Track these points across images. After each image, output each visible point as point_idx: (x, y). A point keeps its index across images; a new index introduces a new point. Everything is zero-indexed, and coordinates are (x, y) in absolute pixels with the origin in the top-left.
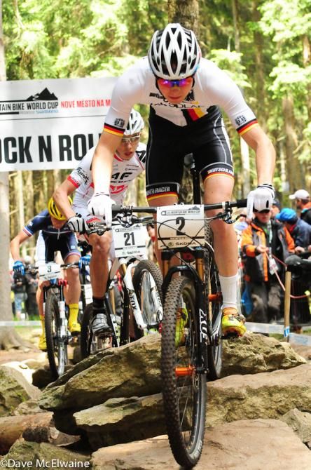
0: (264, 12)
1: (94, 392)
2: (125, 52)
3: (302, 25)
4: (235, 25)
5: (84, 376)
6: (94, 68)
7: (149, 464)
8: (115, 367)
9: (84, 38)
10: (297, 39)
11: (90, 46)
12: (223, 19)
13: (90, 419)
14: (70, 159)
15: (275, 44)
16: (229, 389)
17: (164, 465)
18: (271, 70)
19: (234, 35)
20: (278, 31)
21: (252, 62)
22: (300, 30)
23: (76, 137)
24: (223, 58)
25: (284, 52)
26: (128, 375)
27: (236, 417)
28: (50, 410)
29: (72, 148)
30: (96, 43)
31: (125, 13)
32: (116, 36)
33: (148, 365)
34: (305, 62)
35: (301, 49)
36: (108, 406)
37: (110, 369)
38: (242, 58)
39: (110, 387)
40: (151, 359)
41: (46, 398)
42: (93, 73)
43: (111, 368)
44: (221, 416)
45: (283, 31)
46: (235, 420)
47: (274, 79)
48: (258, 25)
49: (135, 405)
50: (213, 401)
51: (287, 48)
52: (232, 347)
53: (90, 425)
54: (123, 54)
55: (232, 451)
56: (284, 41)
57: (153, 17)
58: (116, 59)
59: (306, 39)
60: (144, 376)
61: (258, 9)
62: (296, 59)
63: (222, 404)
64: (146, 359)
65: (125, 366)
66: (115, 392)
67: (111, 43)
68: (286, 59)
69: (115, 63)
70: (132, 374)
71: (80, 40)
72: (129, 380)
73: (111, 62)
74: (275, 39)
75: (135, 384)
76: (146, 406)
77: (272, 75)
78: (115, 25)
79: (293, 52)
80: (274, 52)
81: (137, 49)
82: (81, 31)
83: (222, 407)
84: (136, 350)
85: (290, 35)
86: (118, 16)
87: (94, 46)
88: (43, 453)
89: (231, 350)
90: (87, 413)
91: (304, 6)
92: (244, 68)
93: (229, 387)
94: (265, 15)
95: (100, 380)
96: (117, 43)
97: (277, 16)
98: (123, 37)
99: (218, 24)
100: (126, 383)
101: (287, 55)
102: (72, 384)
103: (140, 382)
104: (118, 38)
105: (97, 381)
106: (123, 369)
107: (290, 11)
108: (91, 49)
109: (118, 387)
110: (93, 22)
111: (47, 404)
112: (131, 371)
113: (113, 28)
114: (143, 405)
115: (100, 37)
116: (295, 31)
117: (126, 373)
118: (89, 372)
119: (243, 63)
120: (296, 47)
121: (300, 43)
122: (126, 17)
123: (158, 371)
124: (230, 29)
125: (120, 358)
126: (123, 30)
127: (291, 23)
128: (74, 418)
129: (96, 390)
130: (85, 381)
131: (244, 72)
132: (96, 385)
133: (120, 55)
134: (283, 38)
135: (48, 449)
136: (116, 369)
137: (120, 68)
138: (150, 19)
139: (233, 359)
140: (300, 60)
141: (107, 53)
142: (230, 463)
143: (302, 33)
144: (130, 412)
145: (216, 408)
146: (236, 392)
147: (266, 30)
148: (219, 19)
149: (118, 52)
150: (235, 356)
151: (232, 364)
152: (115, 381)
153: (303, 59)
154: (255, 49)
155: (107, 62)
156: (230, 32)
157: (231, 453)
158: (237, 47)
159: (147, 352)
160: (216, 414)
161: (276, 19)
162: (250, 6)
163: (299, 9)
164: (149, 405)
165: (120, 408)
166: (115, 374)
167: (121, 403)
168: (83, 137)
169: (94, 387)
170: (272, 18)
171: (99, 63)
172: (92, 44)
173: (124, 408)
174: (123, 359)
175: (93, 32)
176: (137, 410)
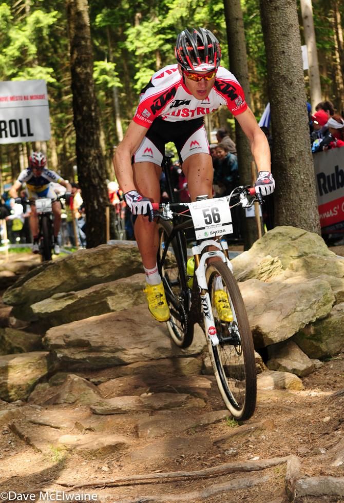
0: (129, 35)
1: (42, 291)
2: (35, 64)
3: (155, 43)
4: (110, 45)
5: (35, 281)
6: (14, 75)
7: (87, 336)
8: (56, 272)
9: (6, 55)
10: (151, 53)
11: (10, 61)
12: (100, 41)
13: (43, 308)
14: (6, 136)
15: (136, 57)
16: (136, 283)
17: (97, 336)
18: (135, 75)
19: (109, 52)
20: (139, 48)
21: (121, 70)
22: (154, 46)
23: (11, 121)
24: (103, 67)
25: (144, 62)
26: (65, 278)
27: (142, 302)
28: (10, 305)
29: (8, 129)
30: (15, 59)
31: (34, 37)
32: (29, 53)
33: (78, 270)
34: (158, 68)
35: (155, 60)
36: (54, 299)
37: (52, 275)
38: (115, 66)
39: (52, 287)
40: (80, 266)
41: (8, 297)
42: (14, 79)
43: (54, 274)
44: (132, 301)
45: (142, 47)
46: (141, 304)
47: (137, 80)
48: (125, 44)
49: (73, 297)
50: (125, 292)
51: (146, 59)
52: (134, 256)
53: (43, 312)
54: (34, 65)
55: (142, 324)
56: (143, 54)
57: (52, 40)
58: (30, 69)
59: (158, 53)
60: (76, 278)
61: (125, 33)
62: (152, 67)
63: (132, 294)
64: (77, 266)
65: (63, 272)
66: (57, 289)
67: (25, 58)
68: (146, 67)
69: (28, 73)
70: (67, 277)
71: (4, 57)
72: (66, 281)
73: (26, 71)
74: (137, 53)
75: (70, 284)
76: (80, 298)
77: (136, 77)
78: (27, 46)
79: (150, 62)
80: (137, 63)
81: (42, 63)
82: (4, 50)
83: (132, 295)
84: (70, 261)
85: (146, 50)
86: (30, 40)
87: (13, 61)
88: (8, 335)
89: (133, 258)
90: (40, 305)
91: (156, 30)
92: (116, 74)
93: (135, 282)
94: (130, 37)
95: (45, 282)
96: (30, 58)
97: (138, 37)
98: (34, 54)
99: (97, 44)
100: (63, 284)
101: (145, 64)
102: (27, 286)
103: (74, 282)
104: (30, 55)
105: (44, 283)
106: (61, 273)
107: (147, 34)
108: (12, 63)
109: (58, 287)
110: (12, 44)
111: (9, 301)
112: (67, 275)
113: (26, 48)
114: (79, 297)
115: (17, 54)
116: (150, 48)
117: (63, 277)
118: (38, 277)
119: (116, 70)
120: (151, 58)
121: (154, 56)
122: (34, 40)
123: (85, 274)
124: (105, 47)
125: (59, 267)
126: (33, 49)
127: (147, 42)
128: (31, 309)
129: (43, 289)
130: (36, 284)
131: (117, 76)
132: (43, 285)
133: (31, 67)
134: (143, 53)
135: (12, 331)
136: (56, 275)
137: (32, 76)
138: (50, 42)
139: (135, 263)
140: (154, 67)
141: (22, 65)
142: (141, 332)
143: (155, 48)
144: (70, 302)
145: (127, 296)
146: (141, 284)
147: (131, 48)
148: (97, 41)
149: (30, 65)
150: (136, 261)
151: (134, 267)
152: (56, 282)
153: (156, 67)
154: (123, 61)
155: (23, 71)
156: (106, 50)
157: (142, 326)
158: (111, 59)
159: (78, 261)
160: (128, 300)
161: (137, 39)
162: (118, 31)
163: (152, 32)
164: (83, 297)
165: (63, 300)
166: (55, 278)
167: (63, 297)
168: (15, 121)
169: (42, 287)
170: (135, 39)
171: (18, 72)
172: (12, 59)
173: (66, 300)
174: (61, 267)
175: (12, 51)
176: (74, 301)
